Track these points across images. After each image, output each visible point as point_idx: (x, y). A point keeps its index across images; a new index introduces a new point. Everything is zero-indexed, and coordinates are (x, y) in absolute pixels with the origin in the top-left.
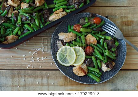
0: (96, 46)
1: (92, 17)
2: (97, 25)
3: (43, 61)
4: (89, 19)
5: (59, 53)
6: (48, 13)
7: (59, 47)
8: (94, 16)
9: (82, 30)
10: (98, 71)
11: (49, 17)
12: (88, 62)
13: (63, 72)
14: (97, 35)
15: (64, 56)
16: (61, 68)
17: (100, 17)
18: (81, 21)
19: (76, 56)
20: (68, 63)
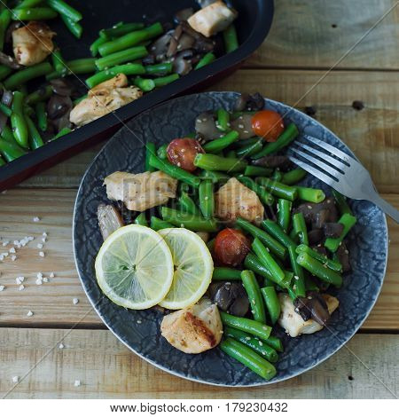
0: (262, 228)
1: (244, 110)
2: (265, 143)
3: (41, 290)
4: (232, 119)
5: (105, 258)
6: (68, 92)
7: (105, 232)
8: (254, 104)
9: (200, 160)
10: (264, 331)
11: (67, 109)
12: (226, 294)
13: (121, 335)
14: (266, 182)
15: (125, 268)
16: (114, 317)
17: (279, 112)
18: (201, 125)
19: (175, 267)
20: (143, 297)
